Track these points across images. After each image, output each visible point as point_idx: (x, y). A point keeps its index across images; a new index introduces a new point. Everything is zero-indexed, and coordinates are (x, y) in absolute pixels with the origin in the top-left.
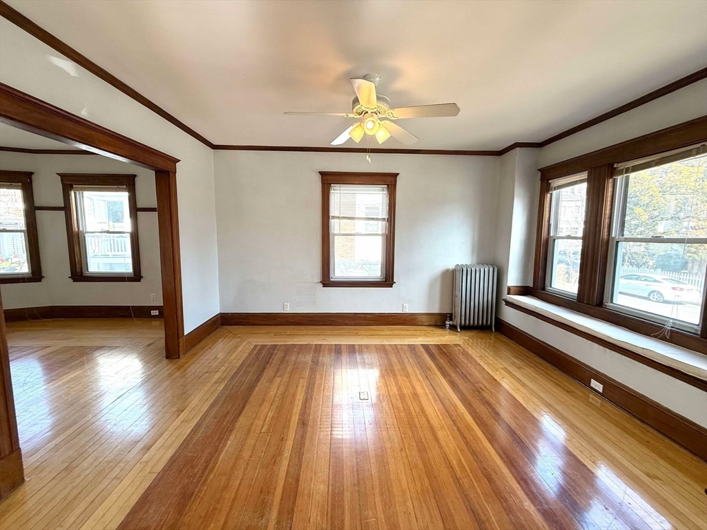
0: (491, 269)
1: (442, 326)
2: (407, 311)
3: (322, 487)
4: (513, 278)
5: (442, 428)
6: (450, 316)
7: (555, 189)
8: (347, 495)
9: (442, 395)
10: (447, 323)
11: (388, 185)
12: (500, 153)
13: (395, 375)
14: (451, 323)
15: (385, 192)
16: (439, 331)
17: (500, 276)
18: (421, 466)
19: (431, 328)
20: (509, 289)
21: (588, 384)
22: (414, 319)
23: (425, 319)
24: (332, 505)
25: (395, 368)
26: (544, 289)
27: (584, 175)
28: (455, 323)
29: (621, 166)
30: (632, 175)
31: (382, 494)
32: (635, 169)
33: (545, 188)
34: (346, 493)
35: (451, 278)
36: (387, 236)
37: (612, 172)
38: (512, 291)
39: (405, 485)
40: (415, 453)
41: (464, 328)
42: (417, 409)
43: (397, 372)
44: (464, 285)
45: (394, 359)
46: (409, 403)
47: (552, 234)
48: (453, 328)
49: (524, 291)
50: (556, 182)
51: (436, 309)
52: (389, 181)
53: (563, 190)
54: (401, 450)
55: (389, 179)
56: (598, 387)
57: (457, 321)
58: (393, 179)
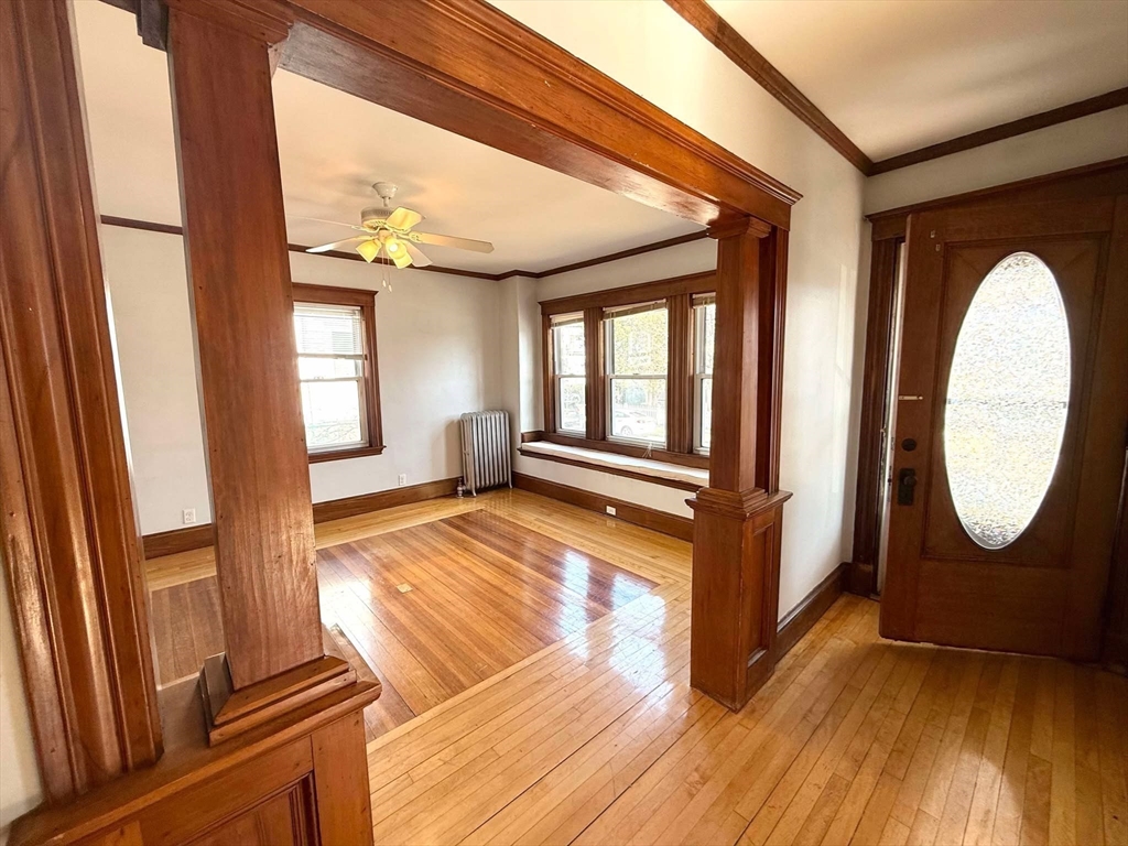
0: (502, 416)
1: (453, 494)
2: (405, 484)
3: (419, 673)
4: (525, 424)
5: (506, 584)
6: (461, 480)
7: (556, 325)
8: (450, 665)
9: (491, 560)
10: (460, 488)
11: (362, 307)
12: (497, 278)
13: (427, 558)
14: (464, 488)
15: (358, 317)
16: (452, 501)
17: (512, 422)
18: (504, 617)
19: (439, 501)
20: (523, 435)
21: (604, 513)
22: (416, 493)
23: (430, 491)
24: (439, 677)
25: (423, 551)
26: (555, 431)
27: (581, 315)
28: (468, 487)
29: (608, 310)
30: (616, 320)
31: (480, 649)
32: (619, 314)
33: (547, 324)
34: (447, 665)
35: (459, 430)
36: (366, 381)
37: (602, 316)
38: (526, 439)
39: (497, 634)
40: (492, 610)
41: (480, 491)
42: (473, 579)
43: (430, 555)
44: (475, 438)
45: (415, 543)
46: (462, 577)
47: (557, 373)
48: (467, 493)
49: (538, 436)
50: (556, 319)
51: (442, 475)
52: (363, 301)
53: (562, 328)
54: (478, 614)
55: (364, 298)
56: (611, 510)
57: (471, 484)
58: (369, 298)
